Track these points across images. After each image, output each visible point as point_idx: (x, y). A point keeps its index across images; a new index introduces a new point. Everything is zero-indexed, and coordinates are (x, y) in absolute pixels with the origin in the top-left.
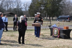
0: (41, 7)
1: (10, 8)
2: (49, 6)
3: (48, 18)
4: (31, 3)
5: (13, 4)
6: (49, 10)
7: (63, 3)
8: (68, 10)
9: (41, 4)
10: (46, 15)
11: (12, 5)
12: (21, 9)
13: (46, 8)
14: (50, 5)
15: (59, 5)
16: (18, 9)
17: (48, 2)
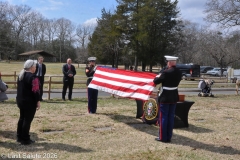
0: (123, 39)
1: (42, 41)
2: (143, 36)
3: (140, 68)
4: (97, 29)
5: (50, 31)
6: (143, 46)
7: (179, 30)
8: (191, 48)
9: (122, 31)
10: (133, 61)
11: (46, 31)
12: (69, 42)
13: (134, 43)
14: (145, 35)
15: (167, 36)
16: (63, 42)
17: (141, 28)
